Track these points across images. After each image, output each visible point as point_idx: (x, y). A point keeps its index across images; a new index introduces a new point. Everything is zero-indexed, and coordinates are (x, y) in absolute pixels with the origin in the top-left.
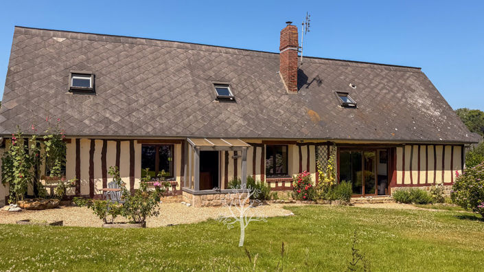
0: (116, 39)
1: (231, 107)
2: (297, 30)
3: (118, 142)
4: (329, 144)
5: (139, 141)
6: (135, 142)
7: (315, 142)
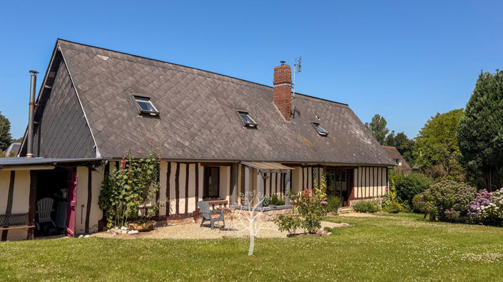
0: (150, 61)
1: (256, 133)
2: (290, 68)
3: (188, 164)
4: (319, 166)
5: (202, 164)
6: (199, 164)
7: (312, 164)
